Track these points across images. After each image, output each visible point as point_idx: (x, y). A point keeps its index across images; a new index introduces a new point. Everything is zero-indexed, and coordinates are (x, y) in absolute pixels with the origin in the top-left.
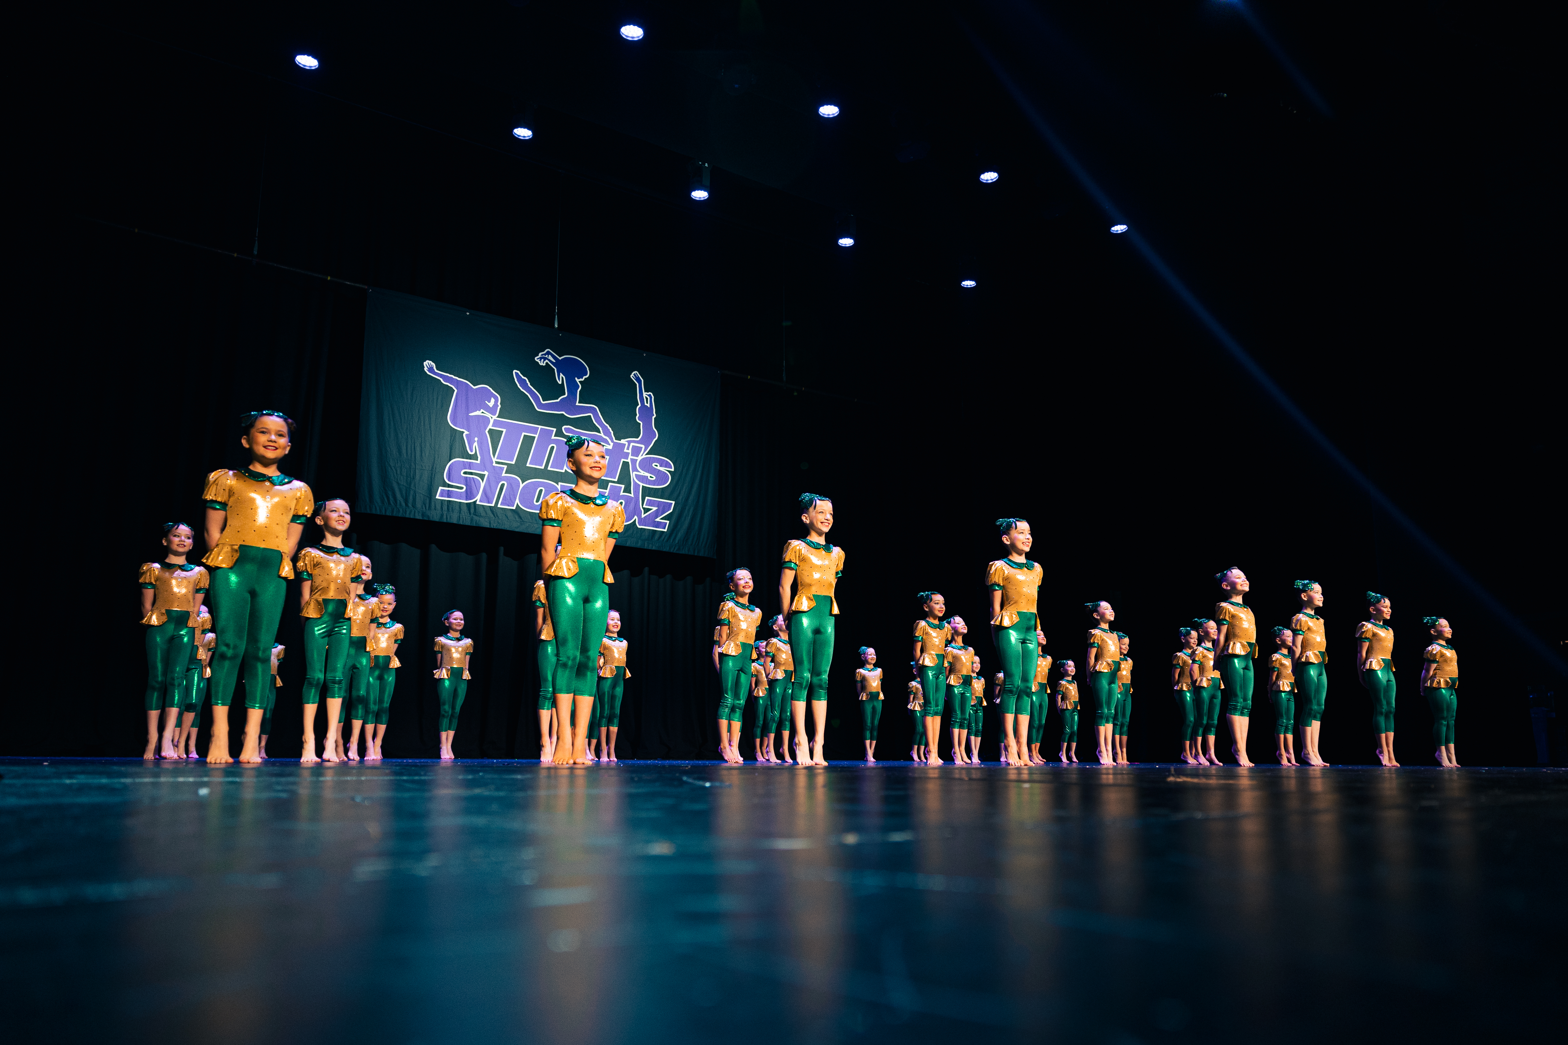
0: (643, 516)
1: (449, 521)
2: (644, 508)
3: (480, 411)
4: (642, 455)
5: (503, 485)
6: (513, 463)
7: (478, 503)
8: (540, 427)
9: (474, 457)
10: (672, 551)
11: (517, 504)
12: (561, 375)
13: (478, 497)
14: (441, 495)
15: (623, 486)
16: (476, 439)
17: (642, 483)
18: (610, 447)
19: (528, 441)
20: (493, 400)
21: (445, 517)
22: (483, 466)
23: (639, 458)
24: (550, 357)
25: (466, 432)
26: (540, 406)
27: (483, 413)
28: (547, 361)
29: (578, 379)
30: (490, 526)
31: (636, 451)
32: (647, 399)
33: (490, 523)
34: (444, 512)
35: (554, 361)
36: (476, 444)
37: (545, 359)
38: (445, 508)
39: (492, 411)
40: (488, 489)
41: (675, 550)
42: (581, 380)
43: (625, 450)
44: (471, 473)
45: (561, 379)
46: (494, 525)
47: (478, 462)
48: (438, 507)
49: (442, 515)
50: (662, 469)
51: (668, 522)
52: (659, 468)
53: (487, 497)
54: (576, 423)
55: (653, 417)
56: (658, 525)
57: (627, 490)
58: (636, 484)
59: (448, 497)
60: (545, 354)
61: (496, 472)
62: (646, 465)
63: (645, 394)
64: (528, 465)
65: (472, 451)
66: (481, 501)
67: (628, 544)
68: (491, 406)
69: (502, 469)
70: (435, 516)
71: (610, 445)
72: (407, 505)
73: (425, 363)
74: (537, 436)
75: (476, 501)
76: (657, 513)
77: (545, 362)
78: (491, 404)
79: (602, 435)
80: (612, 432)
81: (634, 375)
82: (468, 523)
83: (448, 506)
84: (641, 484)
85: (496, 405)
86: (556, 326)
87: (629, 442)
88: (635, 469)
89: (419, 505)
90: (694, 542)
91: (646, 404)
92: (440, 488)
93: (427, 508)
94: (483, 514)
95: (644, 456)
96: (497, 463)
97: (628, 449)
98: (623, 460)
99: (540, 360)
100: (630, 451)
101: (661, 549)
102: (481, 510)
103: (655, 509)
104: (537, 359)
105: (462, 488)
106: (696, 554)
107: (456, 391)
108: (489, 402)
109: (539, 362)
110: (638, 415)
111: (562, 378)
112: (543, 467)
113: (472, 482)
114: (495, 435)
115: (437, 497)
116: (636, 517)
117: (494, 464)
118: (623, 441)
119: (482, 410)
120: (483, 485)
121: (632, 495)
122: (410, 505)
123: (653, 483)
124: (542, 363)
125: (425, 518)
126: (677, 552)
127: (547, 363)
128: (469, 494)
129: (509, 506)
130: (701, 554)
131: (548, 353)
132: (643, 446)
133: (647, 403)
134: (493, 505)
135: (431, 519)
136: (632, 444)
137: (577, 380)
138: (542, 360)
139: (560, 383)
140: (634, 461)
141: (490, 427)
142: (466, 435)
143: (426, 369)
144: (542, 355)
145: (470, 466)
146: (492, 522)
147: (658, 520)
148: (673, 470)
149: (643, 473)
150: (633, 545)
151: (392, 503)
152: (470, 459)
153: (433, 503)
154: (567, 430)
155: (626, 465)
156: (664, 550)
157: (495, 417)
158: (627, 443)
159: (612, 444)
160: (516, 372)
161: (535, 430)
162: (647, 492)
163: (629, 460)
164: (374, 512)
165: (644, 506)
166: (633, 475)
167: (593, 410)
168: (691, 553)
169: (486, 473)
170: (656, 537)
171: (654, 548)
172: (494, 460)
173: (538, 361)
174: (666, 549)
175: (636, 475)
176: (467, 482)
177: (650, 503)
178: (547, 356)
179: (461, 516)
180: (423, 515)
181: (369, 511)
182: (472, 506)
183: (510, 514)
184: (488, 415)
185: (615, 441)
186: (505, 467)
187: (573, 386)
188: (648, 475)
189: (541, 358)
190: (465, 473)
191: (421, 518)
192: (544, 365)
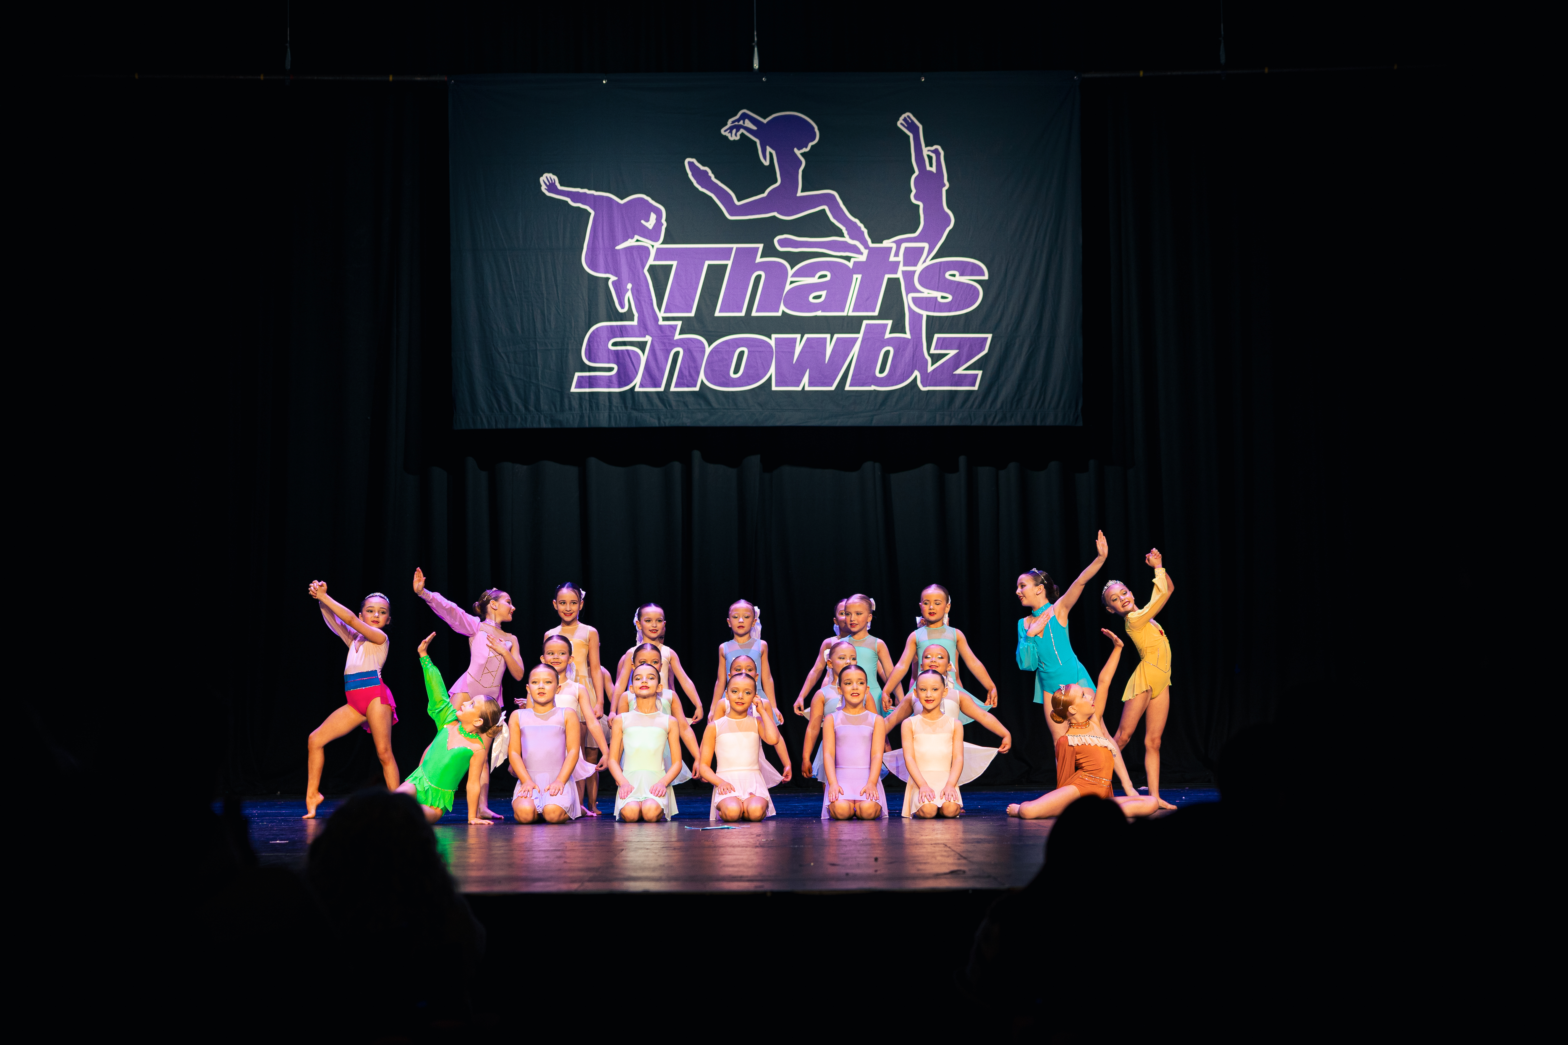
0: (930, 369)
1: (594, 424)
2: (931, 356)
3: (632, 238)
4: (925, 261)
5: (677, 354)
6: (692, 314)
7: (637, 389)
8: (735, 246)
9: (628, 316)
10: (989, 423)
11: (702, 381)
12: (769, 149)
13: (638, 380)
14: (579, 385)
15: (889, 323)
16: (629, 286)
17: (926, 310)
18: (863, 258)
19: (716, 273)
20: (653, 217)
21: (586, 419)
22: (644, 328)
23: (919, 268)
24: (748, 124)
25: (613, 278)
26: (733, 210)
27: (638, 241)
28: (742, 131)
29: (799, 149)
30: (659, 423)
31: (912, 256)
32: (930, 158)
33: (659, 419)
34: (584, 412)
35: (755, 128)
36: (629, 294)
37: (738, 128)
38: (586, 405)
39: (652, 235)
40: (653, 364)
41: (996, 420)
42: (805, 150)
43: (892, 258)
44: (624, 344)
45: (767, 156)
46: (667, 422)
47: (635, 323)
48: (575, 404)
49: (582, 417)
50: (965, 279)
51: (980, 373)
52: (959, 278)
53: (652, 378)
54: (797, 228)
55: (944, 190)
56: (961, 380)
57: (898, 327)
58: (916, 317)
59: (590, 387)
60: (738, 120)
61: (664, 337)
62: (932, 277)
63: (926, 151)
64: (717, 314)
65: (622, 307)
66: (642, 386)
67: (904, 422)
68: (650, 227)
69: (674, 328)
70: (571, 420)
71: (862, 254)
72: (527, 408)
73: (541, 179)
74: (729, 263)
75: (634, 387)
76: (956, 362)
77: (739, 134)
78: (650, 224)
79: (847, 239)
80: (865, 231)
81: (905, 120)
82: (624, 424)
83: (590, 401)
84: (925, 314)
85: (658, 223)
86: (756, 66)
87: (899, 243)
88: (911, 288)
89: (544, 406)
90: (1033, 404)
91: (928, 168)
92: (577, 374)
93: (558, 409)
94: (646, 405)
95: (929, 262)
96: (665, 319)
97: (897, 255)
98: (887, 276)
99: (731, 132)
100: (901, 258)
101: (967, 423)
102: (643, 400)
103: (952, 353)
104: (725, 131)
105: (611, 369)
106: (1038, 423)
107: (593, 213)
108: (647, 220)
109: (729, 135)
110: (914, 191)
111: (771, 154)
112: (743, 314)
113: (628, 359)
114: (660, 275)
115: (573, 389)
116: (916, 373)
117: (661, 322)
118: (886, 243)
119: (636, 237)
120: (643, 359)
121: (908, 335)
122: (532, 409)
123: (949, 307)
124: (734, 137)
125: (557, 426)
126: (1001, 424)
127: (742, 135)
128: (624, 377)
129: (688, 386)
130: (1049, 422)
131: (744, 117)
132: (926, 246)
133: (931, 165)
134: (662, 389)
135: (566, 426)
136: (904, 245)
137: (798, 152)
138: (734, 131)
139: (767, 163)
140: (908, 276)
141: (651, 261)
142: (613, 283)
143: (544, 188)
144: (733, 122)
145: (623, 331)
146: (662, 417)
147: (960, 371)
148: (986, 277)
149: (927, 293)
150: (913, 423)
151: (505, 409)
152: (622, 320)
153: (566, 401)
154: (782, 243)
155: (894, 284)
156: (974, 424)
157: (658, 245)
158: (894, 246)
159: (865, 252)
160: (689, 163)
161: (726, 254)
162: (935, 325)
163: (899, 275)
164: (479, 427)
165: (932, 351)
166: (908, 300)
167: (829, 200)
168: (1029, 422)
169: (648, 339)
170: (958, 401)
171: (954, 423)
172: (661, 314)
173: (727, 134)
174: (978, 422)
175: (914, 299)
176: (618, 357)
177: (943, 344)
178: (741, 123)
179: (612, 415)
180: (552, 421)
181: (472, 427)
182: (629, 395)
183: (690, 400)
184: (646, 242)
185: (871, 245)
186: (679, 324)
187: (789, 163)
188: (938, 295)
189: (731, 129)
190: (615, 344)
191: (550, 426)
192: (738, 138)
